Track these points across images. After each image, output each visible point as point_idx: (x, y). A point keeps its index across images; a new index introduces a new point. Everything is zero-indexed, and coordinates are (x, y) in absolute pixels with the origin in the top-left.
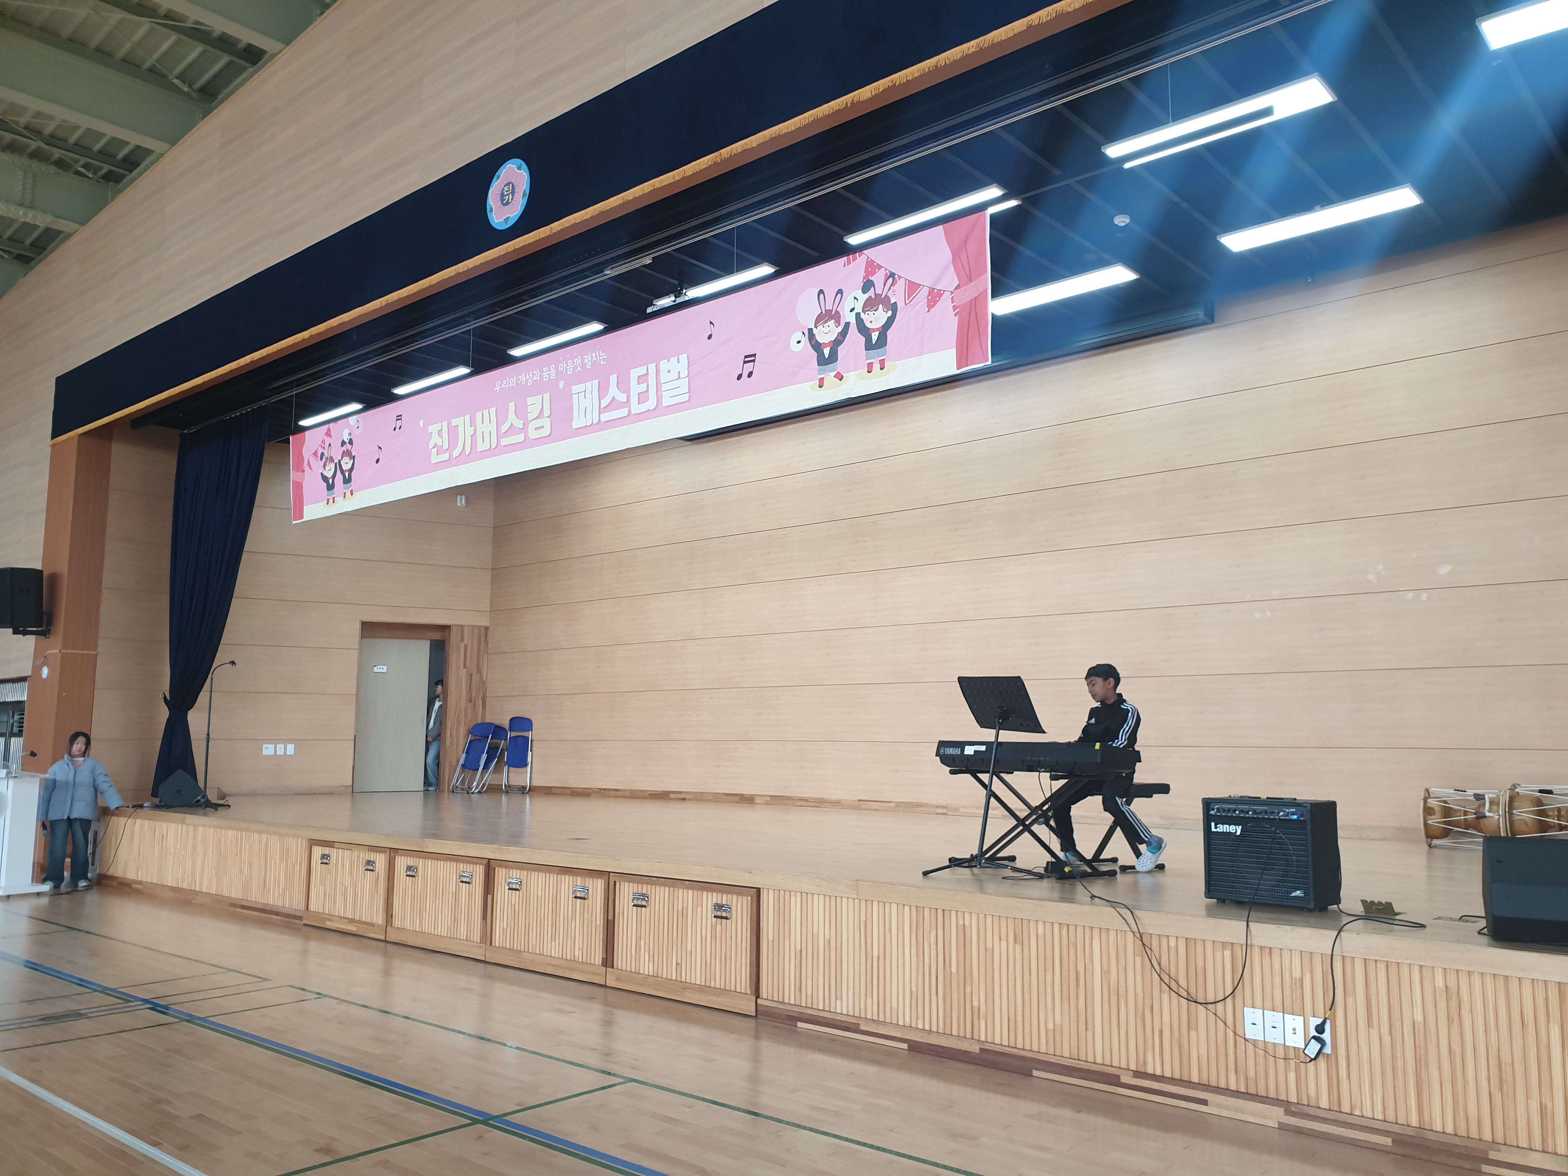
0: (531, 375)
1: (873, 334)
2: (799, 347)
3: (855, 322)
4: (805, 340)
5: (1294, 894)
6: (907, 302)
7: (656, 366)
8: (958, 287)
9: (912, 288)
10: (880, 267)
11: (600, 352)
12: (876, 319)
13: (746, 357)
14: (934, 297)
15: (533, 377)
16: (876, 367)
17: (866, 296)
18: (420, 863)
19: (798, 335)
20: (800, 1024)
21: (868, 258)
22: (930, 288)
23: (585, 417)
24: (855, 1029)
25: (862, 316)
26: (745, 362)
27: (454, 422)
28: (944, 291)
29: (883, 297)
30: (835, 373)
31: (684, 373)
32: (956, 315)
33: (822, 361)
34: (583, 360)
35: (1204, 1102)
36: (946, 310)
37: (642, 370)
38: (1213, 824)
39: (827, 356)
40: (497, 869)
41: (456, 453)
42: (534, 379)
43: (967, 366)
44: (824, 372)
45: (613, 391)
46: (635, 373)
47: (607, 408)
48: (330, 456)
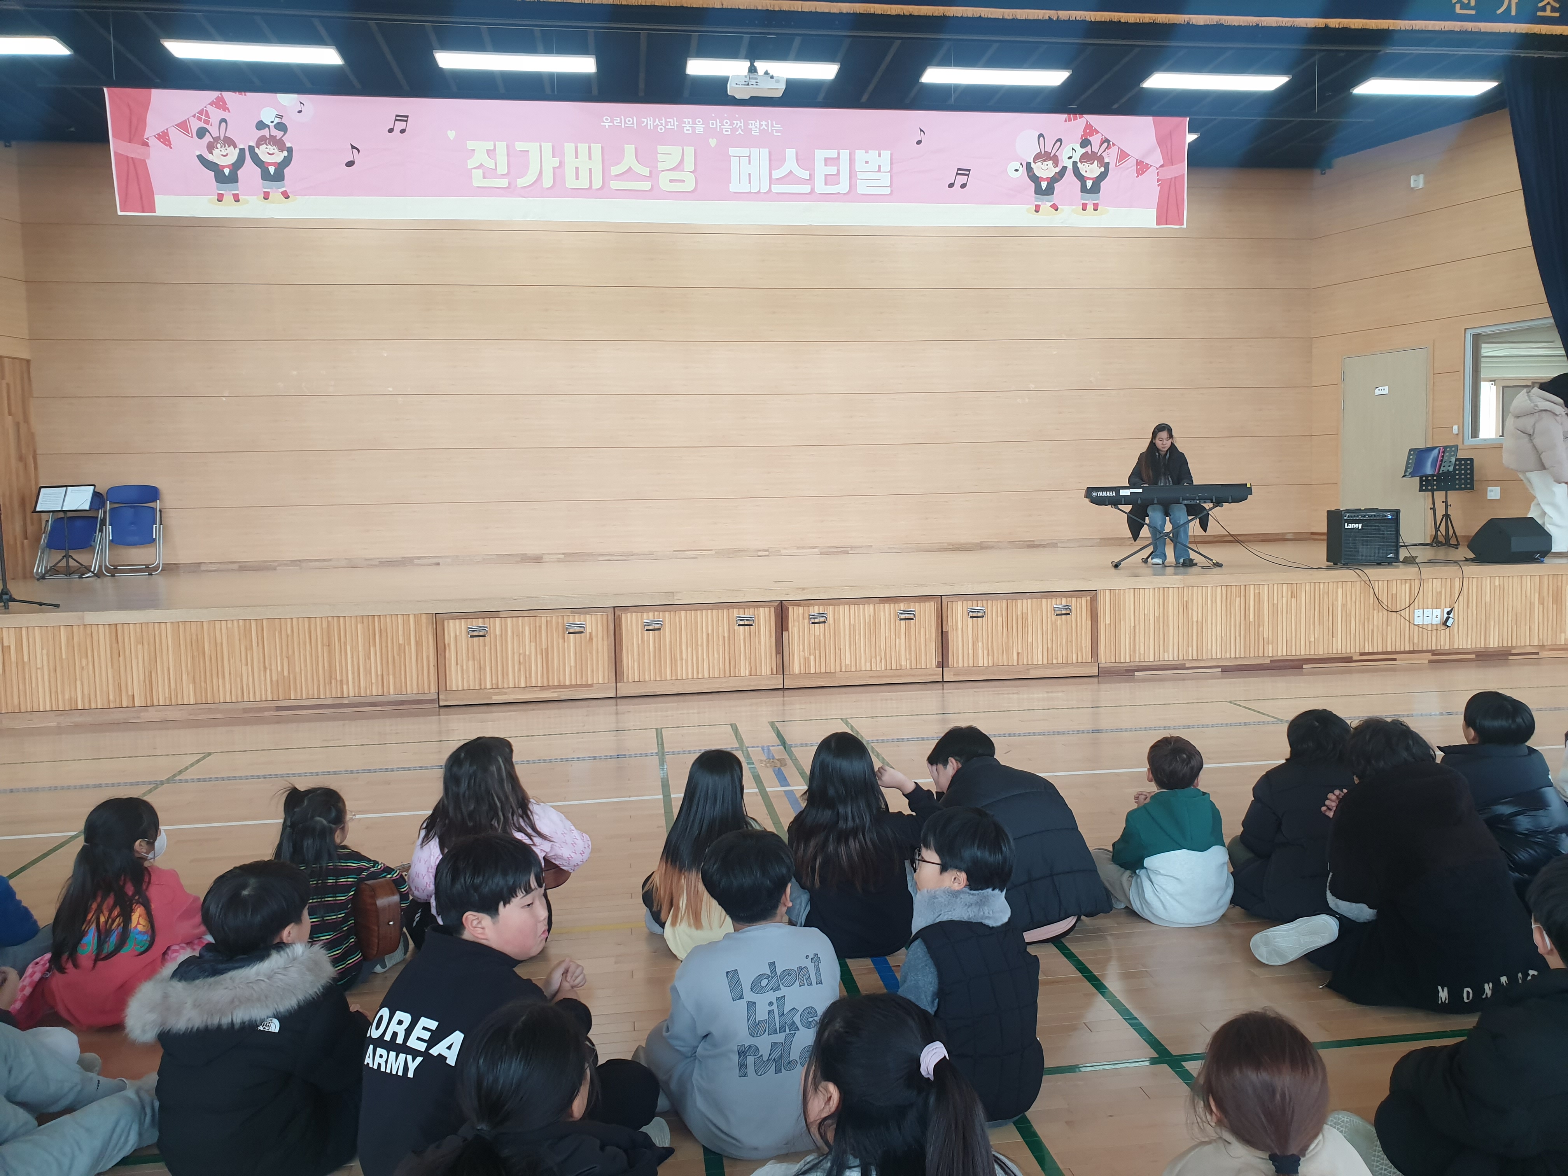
0: (663, 122)
1: (1087, 181)
2: (1016, 174)
3: (1072, 168)
4: (1023, 171)
5: (1389, 556)
6: (1117, 165)
7: (850, 154)
8: (1162, 166)
9: (1123, 156)
10: (1098, 132)
11: (774, 122)
12: (1091, 171)
13: (959, 169)
14: (1142, 168)
15: (667, 123)
16: (1090, 207)
17: (1083, 151)
18: (666, 617)
19: (1017, 165)
20: (1136, 673)
21: (1087, 121)
22: (1137, 160)
23: (750, 183)
24: (1183, 667)
25: (1079, 164)
26: (957, 174)
27: (520, 146)
28: (1151, 166)
29: (1098, 155)
30: (1051, 203)
31: (886, 167)
32: (1158, 185)
33: (1039, 191)
34: (746, 124)
35: (1395, 659)
36: (1151, 179)
37: (833, 154)
38: (1346, 524)
39: (1044, 189)
40: (790, 609)
41: (521, 182)
42: (669, 127)
43: (1167, 224)
44: (1042, 200)
45: (790, 164)
46: (820, 155)
47: (780, 180)
48: (225, 136)
